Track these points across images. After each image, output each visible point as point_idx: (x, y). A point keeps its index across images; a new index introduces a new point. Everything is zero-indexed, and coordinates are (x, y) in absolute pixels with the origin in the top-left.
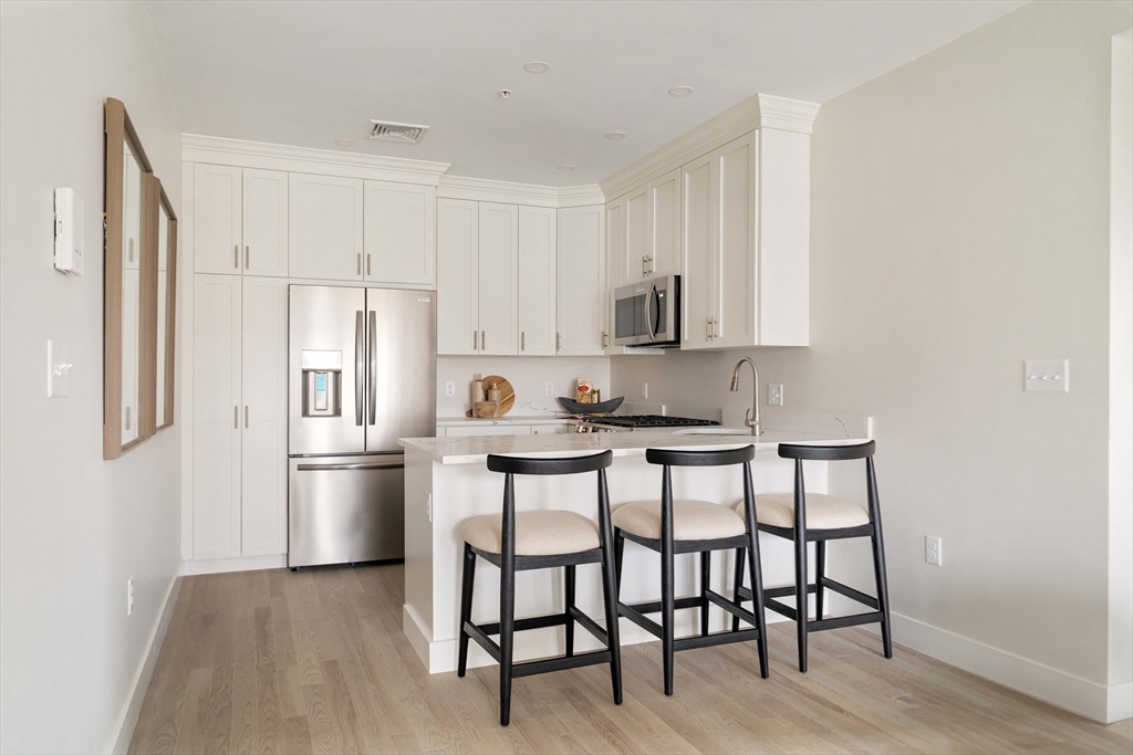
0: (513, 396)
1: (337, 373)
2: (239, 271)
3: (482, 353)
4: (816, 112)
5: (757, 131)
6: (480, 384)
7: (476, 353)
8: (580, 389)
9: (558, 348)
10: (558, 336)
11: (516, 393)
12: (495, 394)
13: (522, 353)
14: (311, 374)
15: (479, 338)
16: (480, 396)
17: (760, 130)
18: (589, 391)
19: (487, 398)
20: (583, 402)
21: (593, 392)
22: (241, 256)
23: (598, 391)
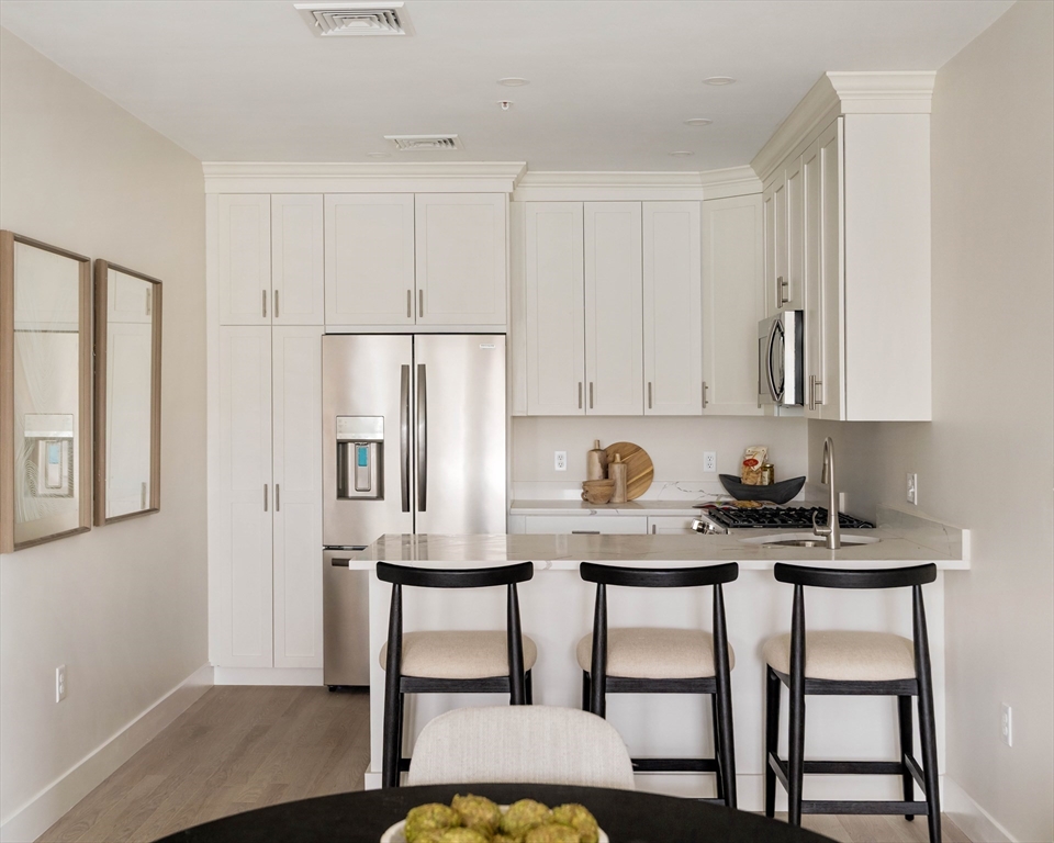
0: (652, 471)
1: (380, 444)
2: (267, 320)
3: (590, 412)
4: (931, 83)
5: (840, 119)
6: (596, 456)
7: (581, 412)
8: (746, 463)
9: (705, 403)
10: (704, 387)
11: (657, 466)
12: (617, 470)
13: (648, 412)
14: (351, 447)
15: (586, 392)
16: (598, 471)
17: (843, 116)
18: (756, 467)
19: (606, 475)
20: (749, 482)
21: (764, 468)
22: (271, 303)
23: (771, 467)
